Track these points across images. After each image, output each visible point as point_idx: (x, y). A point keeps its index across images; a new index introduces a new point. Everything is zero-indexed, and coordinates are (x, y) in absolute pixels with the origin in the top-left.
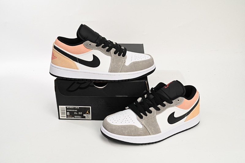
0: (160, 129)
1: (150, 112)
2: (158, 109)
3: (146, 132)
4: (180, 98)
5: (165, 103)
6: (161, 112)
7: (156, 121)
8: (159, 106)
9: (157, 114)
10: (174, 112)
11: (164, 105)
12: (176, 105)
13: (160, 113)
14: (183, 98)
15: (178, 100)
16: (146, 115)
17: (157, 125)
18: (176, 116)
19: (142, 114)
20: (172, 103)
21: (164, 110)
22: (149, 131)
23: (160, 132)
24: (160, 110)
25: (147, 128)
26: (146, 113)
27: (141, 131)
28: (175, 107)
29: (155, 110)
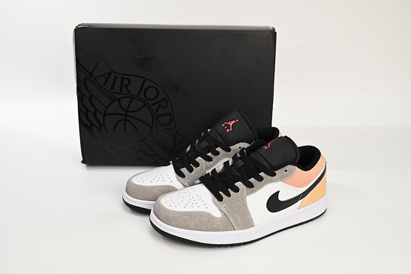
0: (252, 220)
1: (236, 190)
2: (250, 186)
3: (227, 226)
4: (289, 167)
5: (262, 174)
6: (255, 191)
7: (245, 206)
8: (252, 180)
9: (248, 194)
10: (278, 192)
11: (261, 179)
12: (282, 179)
13: (253, 192)
14: (294, 167)
15: (286, 171)
16: (229, 195)
17: (248, 213)
18: (282, 198)
19: (221, 193)
20: (275, 175)
21: (260, 187)
22: (233, 222)
23: (252, 225)
24: (253, 187)
25: (230, 218)
26: (229, 191)
27: (218, 223)
28: (280, 183)
29: (245, 187)
